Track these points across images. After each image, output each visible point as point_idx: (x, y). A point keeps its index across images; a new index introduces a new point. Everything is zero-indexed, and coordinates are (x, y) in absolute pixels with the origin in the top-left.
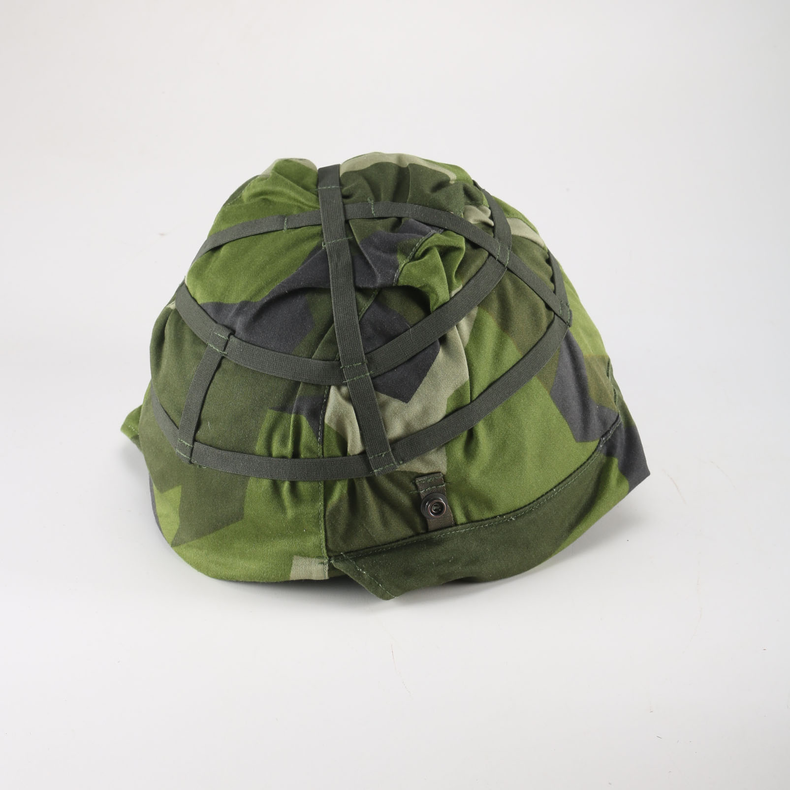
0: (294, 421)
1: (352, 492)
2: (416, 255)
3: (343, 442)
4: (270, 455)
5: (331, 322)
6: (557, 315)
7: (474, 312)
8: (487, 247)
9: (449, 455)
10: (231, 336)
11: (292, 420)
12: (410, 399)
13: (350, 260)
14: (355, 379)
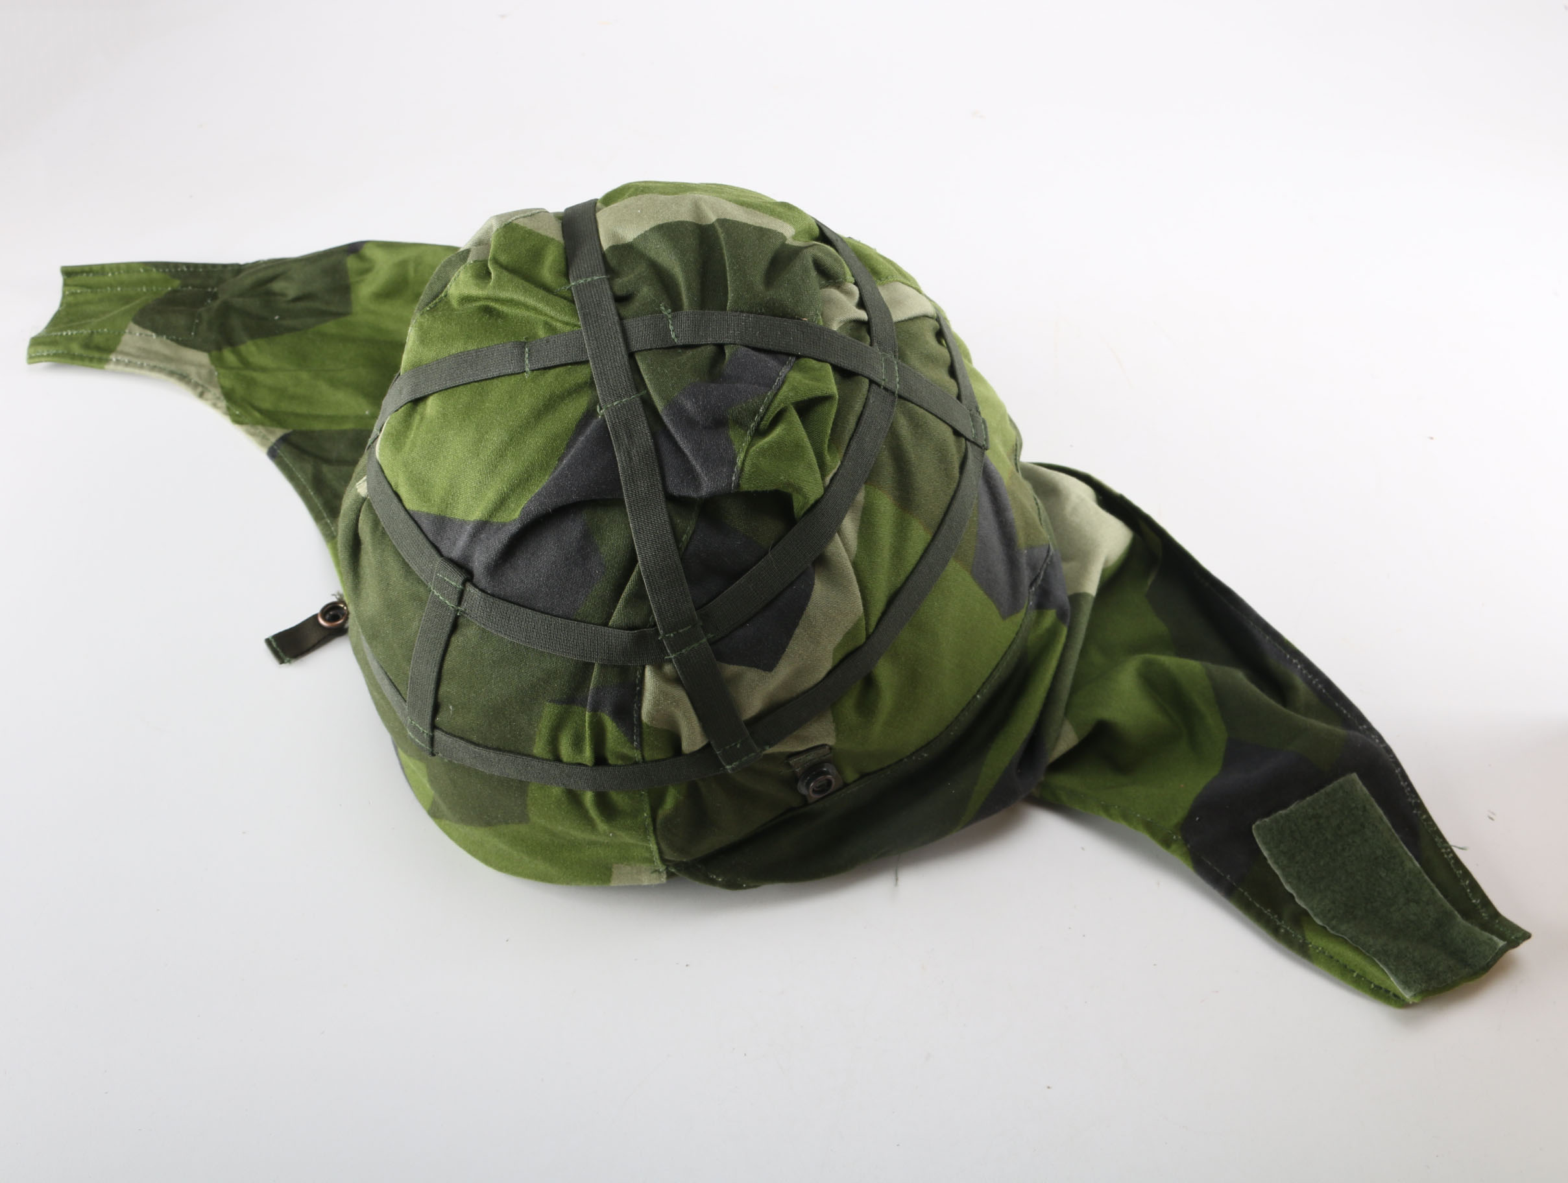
0: (591, 723)
1: (693, 794)
2: (761, 426)
3: (674, 740)
4: (558, 759)
5: (633, 561)
6: (969, 440)
7: (861, 497)
8: (866, 373)
9: (837, 721)
10: (468, 584)
11: (587, 719)
12: (775, 666)
13: (651, 442)
14: (684, 651)
